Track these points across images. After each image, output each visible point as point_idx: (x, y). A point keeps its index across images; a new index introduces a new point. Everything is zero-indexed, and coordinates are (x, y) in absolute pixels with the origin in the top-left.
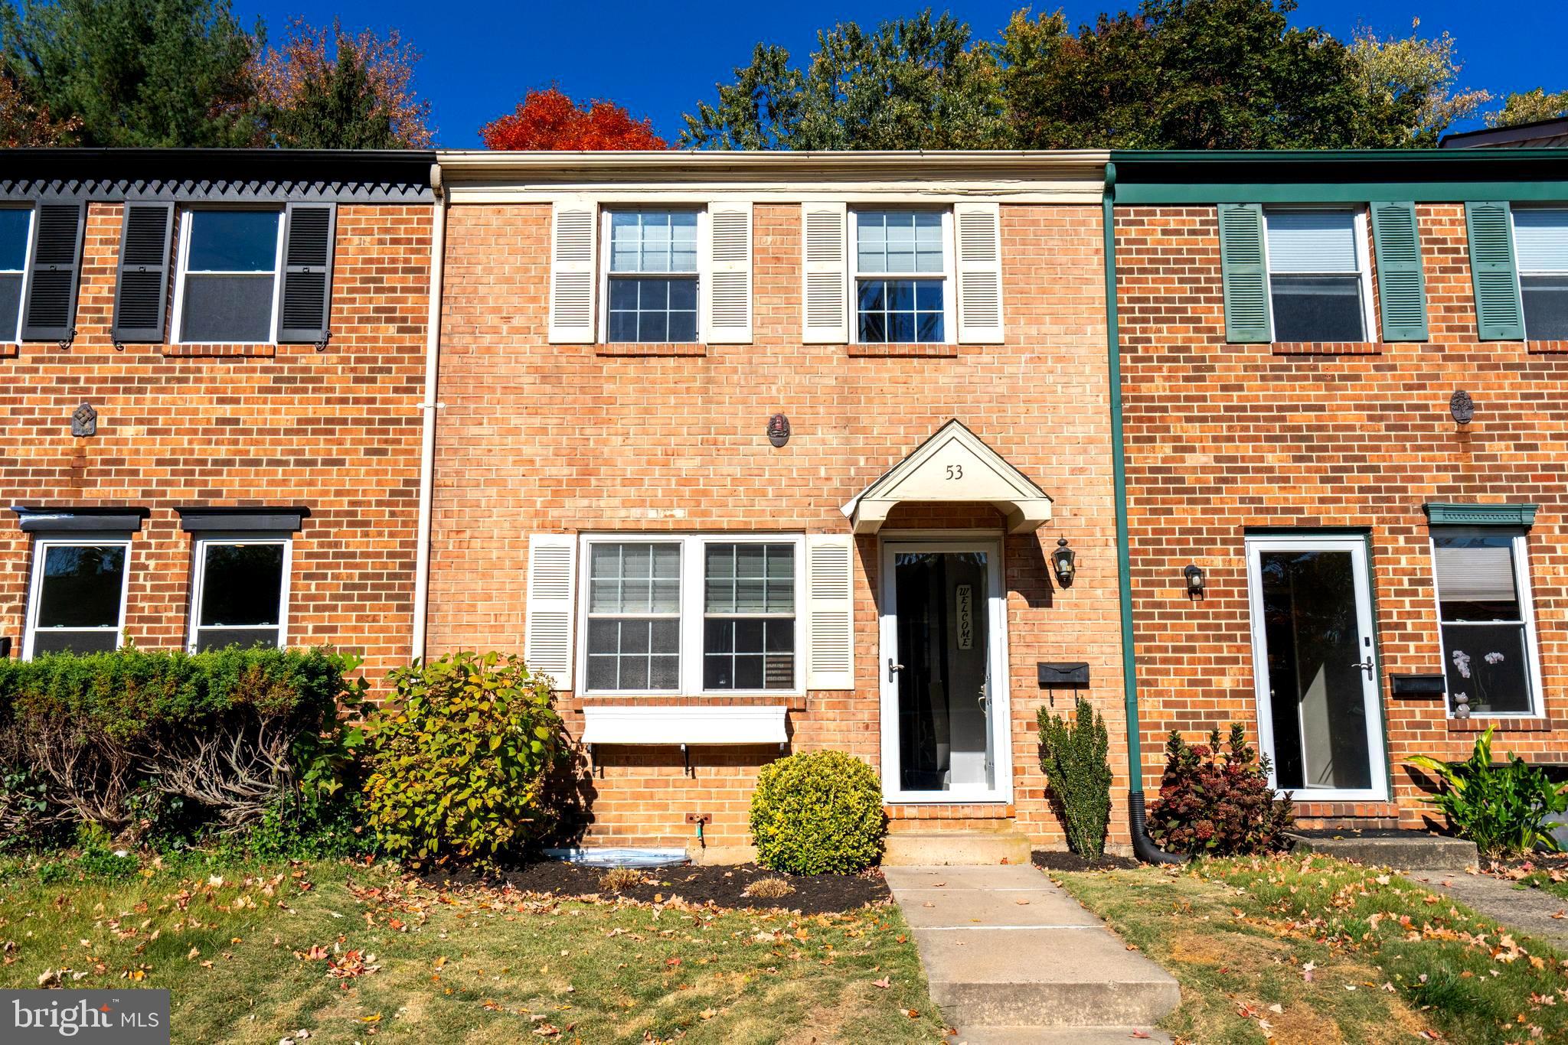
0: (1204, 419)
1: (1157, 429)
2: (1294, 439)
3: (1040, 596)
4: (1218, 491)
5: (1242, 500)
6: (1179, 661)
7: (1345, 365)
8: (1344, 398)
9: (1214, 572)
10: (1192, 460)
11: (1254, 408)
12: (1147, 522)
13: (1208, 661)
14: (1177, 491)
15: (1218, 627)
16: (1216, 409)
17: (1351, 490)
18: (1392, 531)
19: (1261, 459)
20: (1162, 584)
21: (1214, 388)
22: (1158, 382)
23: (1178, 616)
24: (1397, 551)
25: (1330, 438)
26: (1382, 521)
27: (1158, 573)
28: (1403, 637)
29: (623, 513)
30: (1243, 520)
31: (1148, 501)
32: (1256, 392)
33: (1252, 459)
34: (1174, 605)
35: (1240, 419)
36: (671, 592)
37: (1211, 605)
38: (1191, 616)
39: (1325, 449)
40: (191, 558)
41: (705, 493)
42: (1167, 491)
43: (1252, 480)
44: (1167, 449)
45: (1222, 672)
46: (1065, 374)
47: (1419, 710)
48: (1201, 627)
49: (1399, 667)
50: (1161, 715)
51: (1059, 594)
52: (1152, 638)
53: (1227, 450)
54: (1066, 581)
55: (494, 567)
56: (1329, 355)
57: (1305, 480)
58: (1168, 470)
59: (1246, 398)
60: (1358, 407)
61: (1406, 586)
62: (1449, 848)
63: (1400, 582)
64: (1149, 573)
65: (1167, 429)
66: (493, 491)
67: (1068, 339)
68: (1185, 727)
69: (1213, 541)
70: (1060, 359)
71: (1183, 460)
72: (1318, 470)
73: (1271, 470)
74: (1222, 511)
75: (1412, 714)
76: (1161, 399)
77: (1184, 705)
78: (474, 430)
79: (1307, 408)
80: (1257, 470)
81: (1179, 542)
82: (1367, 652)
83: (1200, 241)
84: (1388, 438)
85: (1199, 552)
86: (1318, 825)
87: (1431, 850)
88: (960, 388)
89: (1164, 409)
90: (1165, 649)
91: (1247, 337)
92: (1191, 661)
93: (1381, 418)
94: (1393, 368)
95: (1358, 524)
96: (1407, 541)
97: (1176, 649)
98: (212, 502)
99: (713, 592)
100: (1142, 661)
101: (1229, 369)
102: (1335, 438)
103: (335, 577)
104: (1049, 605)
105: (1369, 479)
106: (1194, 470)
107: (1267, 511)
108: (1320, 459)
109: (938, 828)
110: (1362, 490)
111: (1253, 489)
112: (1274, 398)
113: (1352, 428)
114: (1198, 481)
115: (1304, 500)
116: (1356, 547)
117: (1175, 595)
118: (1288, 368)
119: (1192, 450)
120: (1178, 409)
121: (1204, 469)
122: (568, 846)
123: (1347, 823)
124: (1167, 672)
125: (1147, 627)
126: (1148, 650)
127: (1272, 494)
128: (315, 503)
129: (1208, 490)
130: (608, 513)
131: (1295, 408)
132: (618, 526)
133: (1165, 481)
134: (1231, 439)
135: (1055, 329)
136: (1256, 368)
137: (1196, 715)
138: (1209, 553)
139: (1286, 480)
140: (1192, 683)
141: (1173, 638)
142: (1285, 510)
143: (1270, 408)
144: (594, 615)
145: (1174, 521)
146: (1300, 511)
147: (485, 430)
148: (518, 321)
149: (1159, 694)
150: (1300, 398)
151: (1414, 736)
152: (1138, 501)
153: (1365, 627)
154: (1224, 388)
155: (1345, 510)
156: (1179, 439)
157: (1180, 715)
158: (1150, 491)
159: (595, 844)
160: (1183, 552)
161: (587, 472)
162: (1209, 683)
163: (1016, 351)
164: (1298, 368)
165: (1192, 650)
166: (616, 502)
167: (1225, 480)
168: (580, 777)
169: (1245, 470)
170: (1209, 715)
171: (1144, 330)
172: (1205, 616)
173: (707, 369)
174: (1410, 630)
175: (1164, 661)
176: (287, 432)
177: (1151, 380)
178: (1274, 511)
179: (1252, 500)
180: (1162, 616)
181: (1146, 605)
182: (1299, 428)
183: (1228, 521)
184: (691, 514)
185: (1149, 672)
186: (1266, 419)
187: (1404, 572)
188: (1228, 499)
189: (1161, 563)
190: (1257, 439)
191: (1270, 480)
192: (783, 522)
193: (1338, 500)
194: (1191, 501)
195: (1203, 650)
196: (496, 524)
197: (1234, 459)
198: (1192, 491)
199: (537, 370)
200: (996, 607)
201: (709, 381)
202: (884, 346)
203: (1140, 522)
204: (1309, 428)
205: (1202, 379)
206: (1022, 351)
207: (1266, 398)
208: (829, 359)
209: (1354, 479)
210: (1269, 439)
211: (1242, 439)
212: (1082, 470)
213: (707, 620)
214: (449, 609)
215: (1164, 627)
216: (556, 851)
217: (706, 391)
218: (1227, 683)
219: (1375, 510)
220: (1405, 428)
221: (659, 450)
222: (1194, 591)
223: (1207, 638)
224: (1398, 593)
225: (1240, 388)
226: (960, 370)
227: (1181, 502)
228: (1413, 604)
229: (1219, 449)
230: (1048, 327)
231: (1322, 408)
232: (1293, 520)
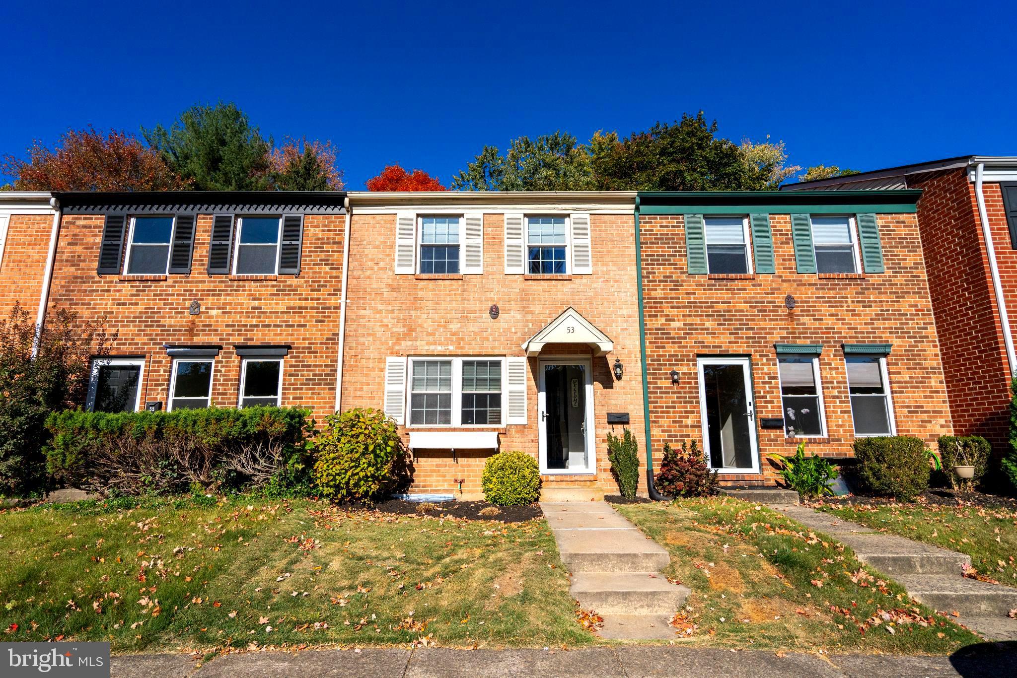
0: (678, 307)
1: (658, 311)
2: (718, 316)
3: (608, 383)
4: (685, 338)
5: (695, 342)
6: (668, 412)
7: (740, 284)
8: (739, 298)
9: (684, 374)
10: (674, 325)
11: (700, 303)
12: (654, 352)
13: (681, 412)
14: (667, 338)
15: (685, 397)
16: (684, 303)
17: (742, 338)
18: (761, 356)
19: (704, 325)
20: (661, 379)
21: (683, 294)
22: (659, 291)
23: (668, 393)
24: (763, 364)
25: (733, 316)
26: (756, 351)
27: (659, 374)
28: (766, 402)
29: (426, 348)
30: (696, 351)
31: (655, 343)
32: (702, 295)
33: (700, 325)
34: (666, 388)
35: (694, 307)
36: (447, 382)
37: (682, 388)
38: (673, 393)
39: (731, 320)
40: (240, 367)
41: (463, 339)
42: (663, 338)
43: (700, 334)
44: (663, 320)
45: (687, 417)
46: (619, 287)
47: (773, 433)
48: (678, 397)
49: (764, 415)
50: (660, 436)
51: (616, 383)
52: (657, 402)
53: (689, 320)
54: (619, 378)
55: (370, 371)
56: (732, 280)
57: (723, 334)
58: (663, 329)
59: (697, 298)
60: (745, 302)
61: (767, 379)
62: (786, 494)
63: (764, 378)
64: (655, 374)
65: (663, 311)
66: (370, 339)
67: (620, 272)
68: (671, 441)
69: (683, 360)
70: (616, 281)
71: (669, 325)
72: (728, 329)
73: (708, 329)
74: (686, 347)
75: (770, 435)
76: (660, 298)
77: (671, 431)
78: (362, 312)
79: (723, 303)
80: (702, 329)
81: (668, 360)
82: (750, 409)
83: (677, 231)
84: (758, 315)
85: (677, 365)
86: (729, 484)
87: (779, 495)
88: (573, 294)
89: (662, 303)
90: (662, 407)
91: (697, 272)
92: (674, 412)
93: (755, 307)
94: (760, 285)
95: (746, 353)
96: (767, 360)
97: (667, 407)
98: (249, 343)
99: (466, 382)
100: (652, 412)
101: (689, 285)
102: (736, 316)
103: (302, 375)
104: (612, 388)
105: (750, 333)
106: (674, 329)
107: (706, 347)
108: (729, 325)
109: (563, 485)
110: (747, 338)
111: (700, 338)
112: (709, 298)
113: (743, 311)
114: (676, 334)
115: (722, 343)
116: (745, 363)
117: (666, 383)
118: (715, 285)
119: (674, 320)
120: (668, 303)
121: (679, 329)
122: (403, 493)
123: (742, 483)
124: (663, 417)
125: (654, 397)
126: (655, 407)
127: (708, 340)
128: (293, 343)
129: (681, 338)
130: (420, 348)
131: (718, 303)
132: (424, 353)
133: (662, 334)
134: (690, 316)
135: (614, 268)
136: (701, 285)
137: (676, 436)
138: (681, 365)
139: (714, 333)
140: (674, 422)
141: (666, 402)
142: (714, 347)
143: (707, 303)
144: (414, 392)
145: (666, 351)
146: (721, 347)
147: (368, 312)
148: (382, 265)
149: (660, 427)
150: (720, 298)
151: (771, 445)
152: (650, 343)
153: (749, 398)
154: (687, 294)
155: (740, 347)
156: (668, 316)
157: (669, 436)
158: (655, 338)
159: (414, 492)
160: (670, 365)
161: (411, 330)
162: (681, 422)
163: (597, 278)
164: (719, 285)
165: (674, 407)
166: (424, 343)
167: (688, 334)
168: (408, 463)
169: (697, 329)
170: (681, 436)
171: (652, 269)
172: (680, 392)
173: (463, 285)
174: (768, 399)
175: (662, 412)
176: (282, 313)
177: (656, 290)
178: (709, 347)
179: (700, 342)
180: (661, 393)
181: (654, 388)
182: (720, 311)
183: (689, 351)
184: (456, 348)
185: (655, 417)
186: (705, 307)
187: (766, 374)
188: (689, 342)
189: (661, 369)
190: (701, 316)
191: (708, 334)
192: (496, 352)
193: (737, 342)
194: (673, 343)
195: (679, 407)
196: (372, 352)
197: (692, 324)
198: (674, 338)
199: (390, 286)
200: (589, 389)
201: (464, 290)
202: (540, 276)
203: (651, 352)
204: (724, 311)
205: (678, 290)
206: (600, 278)
207: (705, 298)
208: (515, 281)
209: (743, 333)
210: (707, 316)
211: (695, 316)
212: (626, 329)
213: (463, 395)
214: (351, 389)
215: (662, 398)
216: (397, 495)
217: (462, 295)
218: (689, 422)
219: (753, 347)
220: (765, 311)
221: (442, 320)
222: (675, 382)
223: (680, 402)
224: (764, 383)
225: (694, 294)
226: (573, 286)
227: (669, 343)
228: (770, 387)
229: (685, 320)
230: (611, 267)
231: (730, 303)
232: (717, 351)
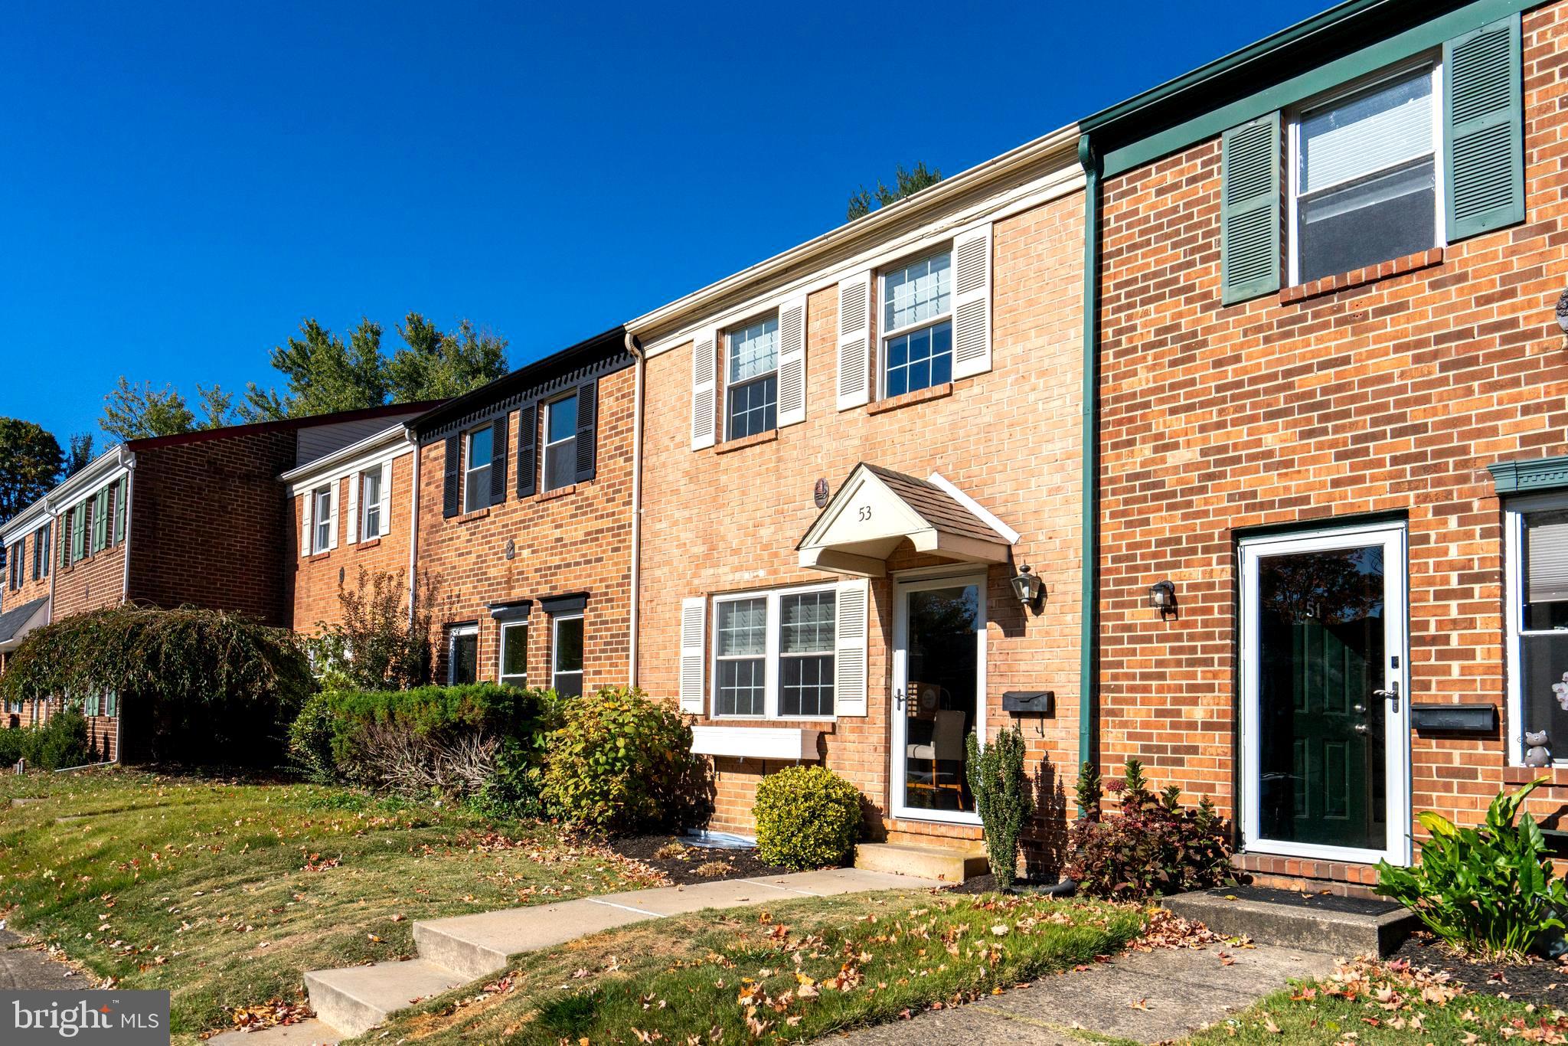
0: (1190, 408)
1: (1137, 430)
2: (1302, 409)
3: (1014, 627)
4: (1203, 490)
5: (1231, 498)
6: (1146, 689)
7: (1383, 294)
8: (1377, 340)
9: (1193, 587)
10: (1173, 458)
11: (1253, 381)
12: (1122, 537)
13: (1179, 688)
14: (1155, 498)
15: (1193, 650)
16: (1207, 391)
17: (1380, 463)
18: (1437, 511)
19: (1258, 443)
20: (1133, 604)
21: (1204, 367)
22: (1142, 374)
23: (1149, 639)
24: (1443, 538)
25: (1353, 399)
26: (1422, 499)
27: (1130, 593)
28: (1441, 655)
29: (730, 577)
30: (1231, 522)
31: (1124, 513)
32: (1259, 359)
33: (1247, 445)
34: (1145, 627)
35: (1234, 398)
36: (760, 637)
37: (1186, 625)
38: (1163, 638)
39: (1346, 414)
40: (549, 629)
41: (776, 555)
42: (1144, 499)
43: (1245, 472)
44: (1146, 451)
45: (1194, 702)
46: (1047, 388)
47: (1458, 753)
48: (1173, 651)
49: (1433, 695)
50: (1125, 747)
51: (1032, 622)
52: (1120, 664)
53: (1215, 438)
54: (1037, 606)
55: (667, 625)
56: (1360, 286)
57: (1314, 460)
58: (1147, 475)
59: (1244, 370)
60: (1398, 349)
61: (1454, 583)
63: (1446, 580)
64: (1120, 593)
65: (1148, 427)
66: (666, 569)
67: (1051, 349)
68: (1150, 761)
69: (1194, 551)
70: (1043, 373)
71: (1163, 460)
72: (1333, 444)
73: (1270, 454)
74: (1206, 513)
75: (1448, 758)
76: (1143, 393)
77: (1150, 737)
78: (658, 526)
79: (1323, 366)
80: (1252, 458)
81: (1155, 555)
82: (1393, 676)
83: (1200, 189)
84: (1444, 381)
85: (1175, 565)
87: (1311, 926)
88: (954, 426)
89: (1147, 405)
90: (1133, 677)
91: (1248, 293)
92: (1160, 689)
93: (1435, 355)
94: (1462, 277)
95: (1387, 508)
96: (1462, 522)
97: (1144, 676)
98: (556, 593)
99: (787, 638)
100: (1109, 689)
101: (1225, 339)
102: (1363, 397)
103: (601, 638)
104: (1022, 634)
105: (1410, 444)
106: (1176, 469)
107: (1262, 506)
108: (1337, 430)
110: (1395, 461)
111: (1245, 483)
112: (1280, 361)
113: (1389, 378)
114: (1180, 481)
115: (1311, 487)
117: (1143, 616)
118: (1302, 318)
119: (1175, 446)
120: (1162, 401)
121: (1187, 467)
122: (700, 828)
124: (1133, 702)
125: (1116, 653)
126: (1115, 677)
127: (1269, 484)
128: (591, 588)
129: (1192, 491)
130: (723, 578)
131: (1307, 369)
132: (728, 588)
133: (1143, 487)
134: (1221, 425)
135: (1040, 342)
136: (1259, 329)
137: (1162, 749)
138: (1188, 564)
139: (1289, 463)
140: (1160, 713)
141: (1142, 664)
142: (1284, 503)
143: (1273, 377)
145: (1150, 533)
146: (1306, 500)
147: (663, 525)
148: (678, 439)
149: (1124, 725)
150: (1315, 354)
151: (1448, 788)
152: (1113, 515)
153: (1394, 642)
154: (1218, 364)
155: (1369, 492)
156: (1161, 436)
157: (1145, 749)
158: (1126, 502)
159: (714, 828)
160: (1158, 567)
161: (712, 549)
162: (1178, 713)
163: (1001, 376)
164: (1315, 315)
165: (1162, 676)
166: (727, 569)
167: (1210, 477)
168: (709, 779)
169: (1237, 460)
170: (1175, 750)
171: (1129, 318)
172: (1178, 637)
173: (778, 450)
174: (1454, 643)
175: (1132, 689)
176: (582, 542)
177: (1134, 373)
178: (1271, 504)
179: (1243, 496)
180: (1131, 640)
181: (1115, 628)
182: (1311, 394)
183: (1212, 525)
184: (770, 573)
185: (1115, 701)
186: (1266, 391)
187: (1452, 566)
188: (1216, 498)
189: (1135, 581)
190: (1253, 418)
191: (1268, 468)
193: (1360, 480)
194: (1171, 507)
195: (1173, 677)
196: (667, 595)
197: (1223, 449)
198: (1173, 494)
199: (687, 473)
200: (982, 635)
201: (779, 460)
202: (907, 397)
203: (1115, 537)
204: (1325, 391)
205: (1192, 358)
206: (1007, 374)
207: (1268, 364)
208: (856, 420)
209: (1382, 450)
210: (1269, 416)
211: (1235, 423)
212: (1058, 489)
213: (780, 658)
214: (647, 656)
215: (1133, 652)
216: (695, 831)
217: (777, 469)
218: (1199, 714)
219: (1411, 486)
220: (1473, 361)
221: (751, 523)
222: (1170, 608)
223: (1179, 663)
224: (1439, 595)
225: (1237, 359)
226: (954, 407)
227: (1159, 509)
228: (1462, 609)
229: (1206, 440)
230: (1035, 341)
231: (1346, 361)
232: (1294, 514)
